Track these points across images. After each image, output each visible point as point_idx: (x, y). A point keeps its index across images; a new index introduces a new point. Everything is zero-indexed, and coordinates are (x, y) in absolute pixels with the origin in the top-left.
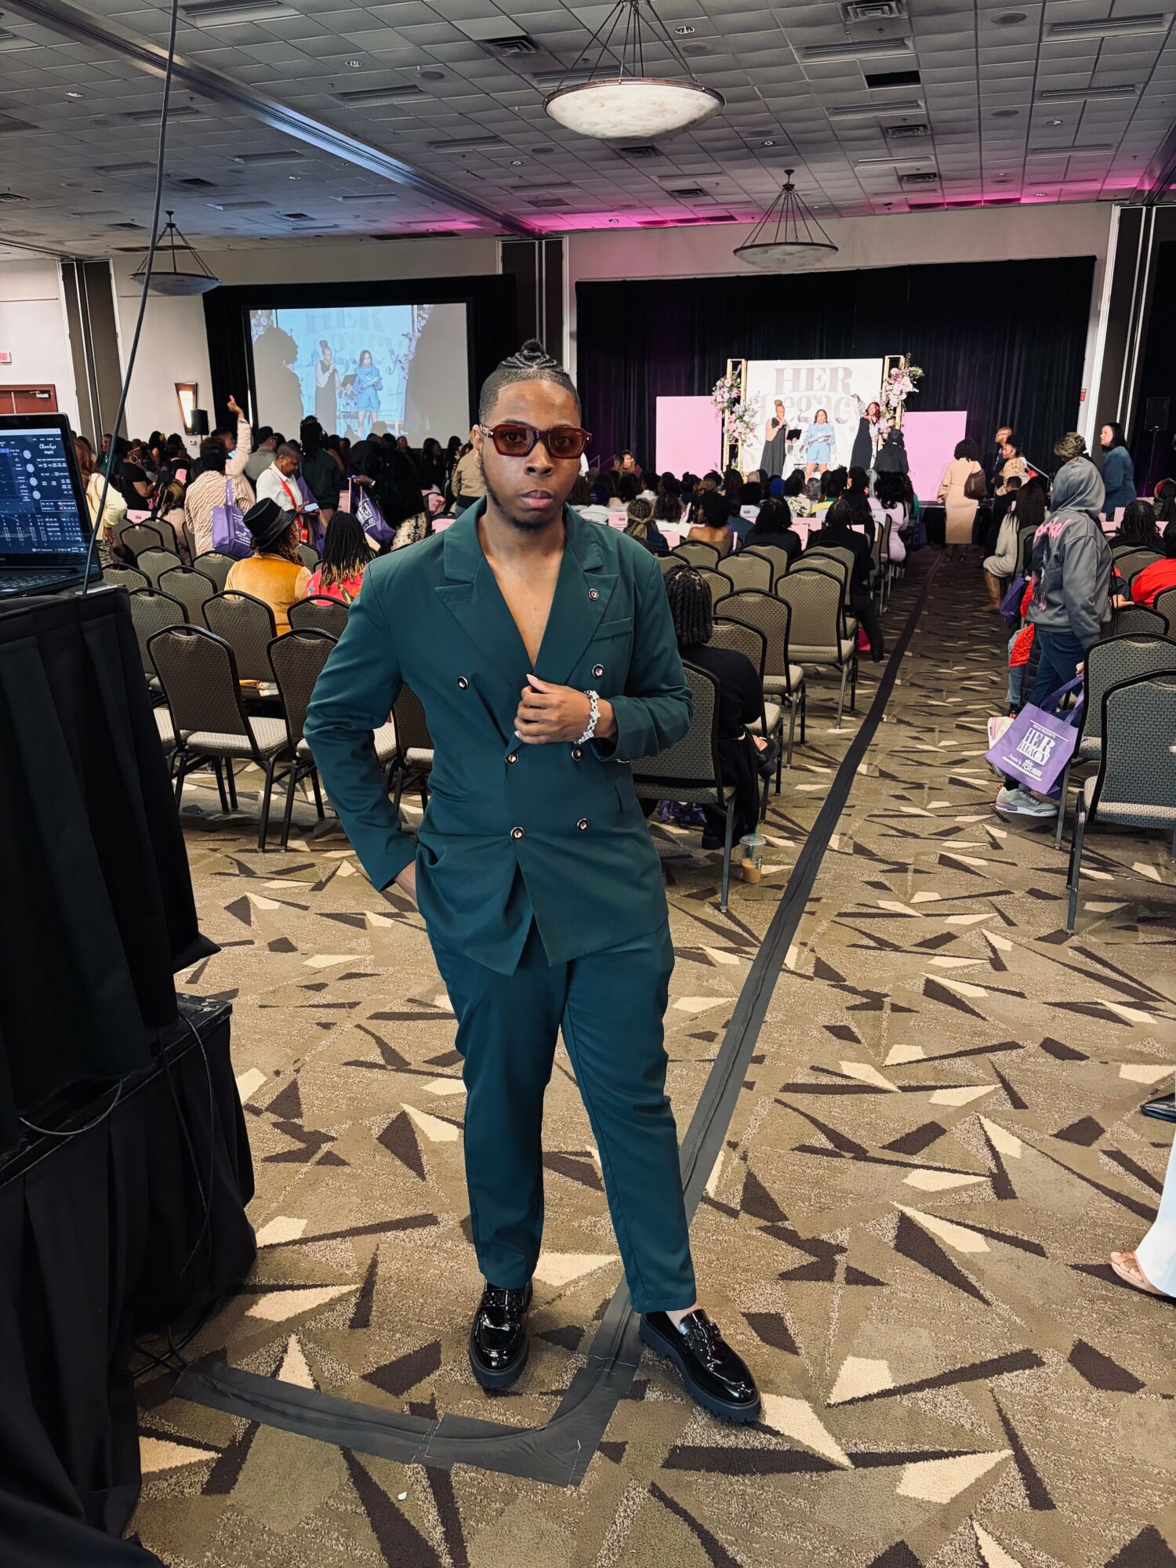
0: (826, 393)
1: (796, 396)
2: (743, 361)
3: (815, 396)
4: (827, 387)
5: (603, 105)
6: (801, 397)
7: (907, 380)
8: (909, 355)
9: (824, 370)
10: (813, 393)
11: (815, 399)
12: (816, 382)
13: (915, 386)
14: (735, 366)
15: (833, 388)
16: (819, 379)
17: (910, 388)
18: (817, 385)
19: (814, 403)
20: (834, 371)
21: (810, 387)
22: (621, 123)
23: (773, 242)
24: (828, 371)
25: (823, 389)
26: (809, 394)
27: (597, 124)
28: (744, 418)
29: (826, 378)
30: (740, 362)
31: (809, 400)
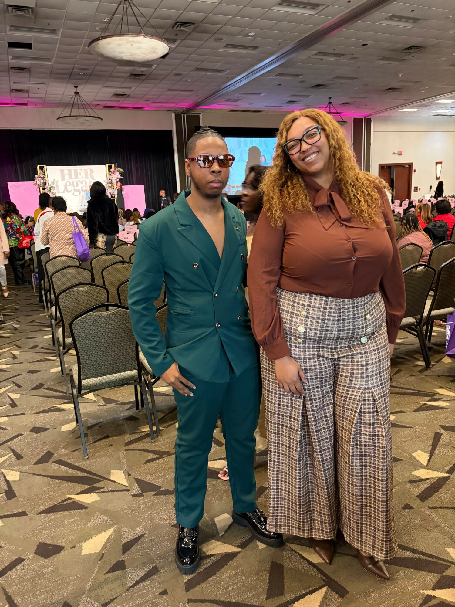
0: (84, 179)
1: (71, 181)
2: (45, 166)
3: (79, 181)
4: (84, 177)
5: (132, 45)
6: (74, 181)
7: (118, 173)
8: (116, 164)
9: (81, 170)
10: (78, 179)
11: (80, 182)
12: (79, 175)
13: (121, 176)
14: (42, 168)
15: (87, 178)
16: (80, 173)
17: (120, 177)
18: (79, 176)
19: (79, 184)
20: (86, 170)
21: (77, 177)
22: (135, 54)
23: (69, 115)
24: (83, 170)
25: (82, 178)
26: (77, 180)
27: (123, 53)
28: (51, 191)
29: (83, 173)
30: (43, 167)
31: (77, 182)
